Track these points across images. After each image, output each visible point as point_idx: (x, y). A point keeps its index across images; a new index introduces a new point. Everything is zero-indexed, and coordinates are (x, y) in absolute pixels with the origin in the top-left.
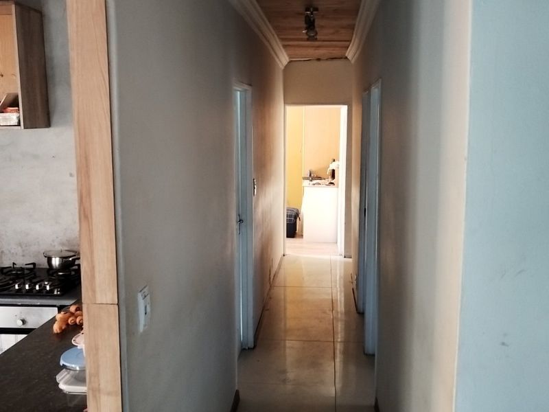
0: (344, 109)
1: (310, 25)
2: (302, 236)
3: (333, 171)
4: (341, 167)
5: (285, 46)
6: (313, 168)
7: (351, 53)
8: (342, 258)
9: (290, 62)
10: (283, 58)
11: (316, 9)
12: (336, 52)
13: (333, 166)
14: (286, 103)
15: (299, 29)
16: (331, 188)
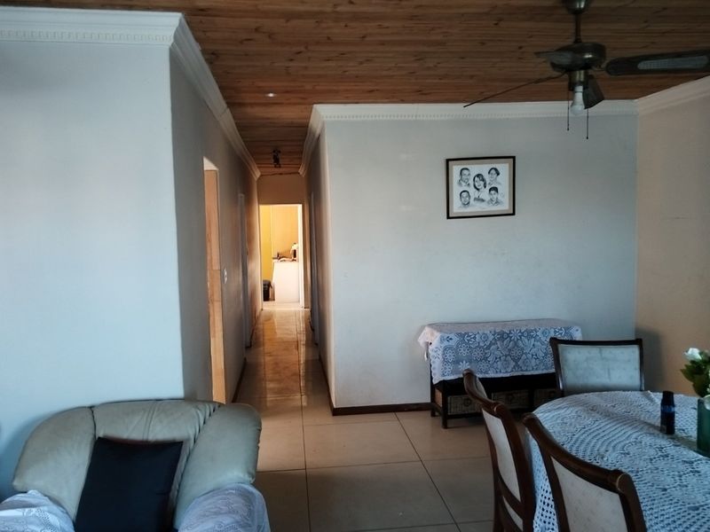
0: (300, 206)
1: (277, 160)
2: (274, 300)
3: (295, 251)
4: (299, 247)
5: (259, 167)
6: (280, 251)
7: (302, 171)
8: (303, 309)
9: (261, 176)
10: (257, 174)
11: (280, 152)
12: (293, 170)
13: (294, 247)
14: (259, 203)
15: (270, 159)
16: (294, 263)
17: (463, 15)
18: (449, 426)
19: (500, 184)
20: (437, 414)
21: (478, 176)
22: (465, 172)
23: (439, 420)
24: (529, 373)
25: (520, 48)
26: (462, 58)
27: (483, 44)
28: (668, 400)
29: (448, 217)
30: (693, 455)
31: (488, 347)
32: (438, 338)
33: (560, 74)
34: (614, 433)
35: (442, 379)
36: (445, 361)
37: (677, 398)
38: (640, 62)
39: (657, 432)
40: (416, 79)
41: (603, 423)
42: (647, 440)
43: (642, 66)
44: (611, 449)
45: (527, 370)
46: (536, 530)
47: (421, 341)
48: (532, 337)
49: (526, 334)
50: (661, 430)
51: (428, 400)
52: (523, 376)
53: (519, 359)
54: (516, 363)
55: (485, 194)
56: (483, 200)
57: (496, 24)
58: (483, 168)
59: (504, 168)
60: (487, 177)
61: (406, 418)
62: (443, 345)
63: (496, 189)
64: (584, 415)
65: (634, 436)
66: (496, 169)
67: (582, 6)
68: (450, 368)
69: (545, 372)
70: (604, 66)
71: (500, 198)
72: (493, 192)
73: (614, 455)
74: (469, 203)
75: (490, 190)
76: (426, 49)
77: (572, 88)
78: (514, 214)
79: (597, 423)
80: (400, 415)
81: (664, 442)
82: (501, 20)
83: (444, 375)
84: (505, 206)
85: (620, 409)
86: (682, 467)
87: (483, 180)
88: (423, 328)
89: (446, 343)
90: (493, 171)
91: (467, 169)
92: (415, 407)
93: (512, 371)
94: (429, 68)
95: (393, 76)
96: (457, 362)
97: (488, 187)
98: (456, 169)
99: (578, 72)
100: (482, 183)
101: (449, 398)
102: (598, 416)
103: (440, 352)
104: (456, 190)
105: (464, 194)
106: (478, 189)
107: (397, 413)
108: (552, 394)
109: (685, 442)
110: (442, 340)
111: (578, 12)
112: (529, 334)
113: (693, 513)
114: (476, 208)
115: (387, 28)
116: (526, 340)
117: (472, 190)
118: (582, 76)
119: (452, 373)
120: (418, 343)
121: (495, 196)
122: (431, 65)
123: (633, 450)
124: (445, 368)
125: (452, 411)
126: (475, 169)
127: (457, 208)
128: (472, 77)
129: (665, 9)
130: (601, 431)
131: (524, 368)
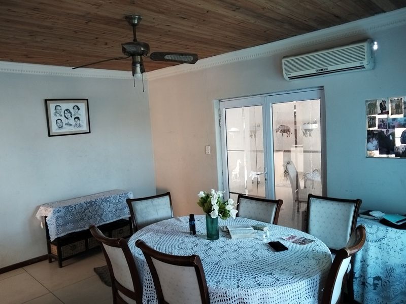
17: (69, 14)
18: (63, 266)
19: (80, 115)
20: (53, 260)
21: (67, 110)
22: (58, 108)
23: (56, 264)
24: (108, 222)
25: (97, 38)
26: (61, 39)
27: (76, 32)
28: (192, 218)
29: (50, 136)
30: (207, 241)
31: (84, 212)
32: (52, 212)
33: (127, 56)
34: (171, 240)
35: (56, 237)
36: (58, 226)
37: (196, 217)
38: (166, 55)
39: (189, 235)
40: (26, 47)
41: (165, 237)
42: (186, 240)
43: (166, 57)
44: (173, 248)
45: (107, 221)
46: (144, 303)
47: (38, 216)
48: (108, 201)
49: (104, 200)
50: (190, 234)
51: (46, 253)
52: (105, 224)
53: (102, 215)
54: (101, 218)
55: (72, 121)
56: (71, 125)
57: (86, 23)
58: (70, 106)
59: (82, 106)
60: (72, 110)
61: (31, 269)
62: (55, 216)
63: (78, 118)
64: (154, 236)
65: (180, 240)
66: (77, 106)
67: (136, 22)
68: (61, 229)
69: (116, 219)
70: (149, 55)
71: (81, 123)
72: (76, 120)
73: (176, 251)
74: (62, 126)
75: (75, 118)
76: (38, 30)
77: (134, 64)
78: (90, 132)
79: (162, 238)
80: (26, 268)
81: (193, 239)
82: (90, 21)
83: (57, 234)
84: (85, 128)
85: (169, 229)
86: (205, 248)
87: (70, 113)
88: (38, 208)
89: (57, 214)
90: (76, 108)
91: (59, 106)
92: (37, 260)
93: (99, 223)
94: (37, 42)
95: (10, 43)
96: (65, 224)
97: (73, 117)
98: (52, 106)
99: (137, 57)
100: (69, 114)
101: (62, 248)
102: (161, 235)
103: (54, 221)
104: (53, 119)
105: (59, 121)
106: (67, 118)
107: (24, 268)
108: (122, 231)
109: (201, 236)
110: (54, 212)
111: (134, 25)
112: (106, 200)
113: (217, 266)
114: (66, 129)
115: (14, 12)
116: (105, 204)
117: (63, 118)
118: (139, 59)
119: (63, 232)
120: (36, 218)
121: (78, 122)
122: (39, 40)
123: (182, 246)
124: (58, 230)
125: (64, 255)
126: (64, 106)
127: (55, 129)
128: (64, 50)
129: (169, 31)
130: (165, 241)
131: (105, 220)
